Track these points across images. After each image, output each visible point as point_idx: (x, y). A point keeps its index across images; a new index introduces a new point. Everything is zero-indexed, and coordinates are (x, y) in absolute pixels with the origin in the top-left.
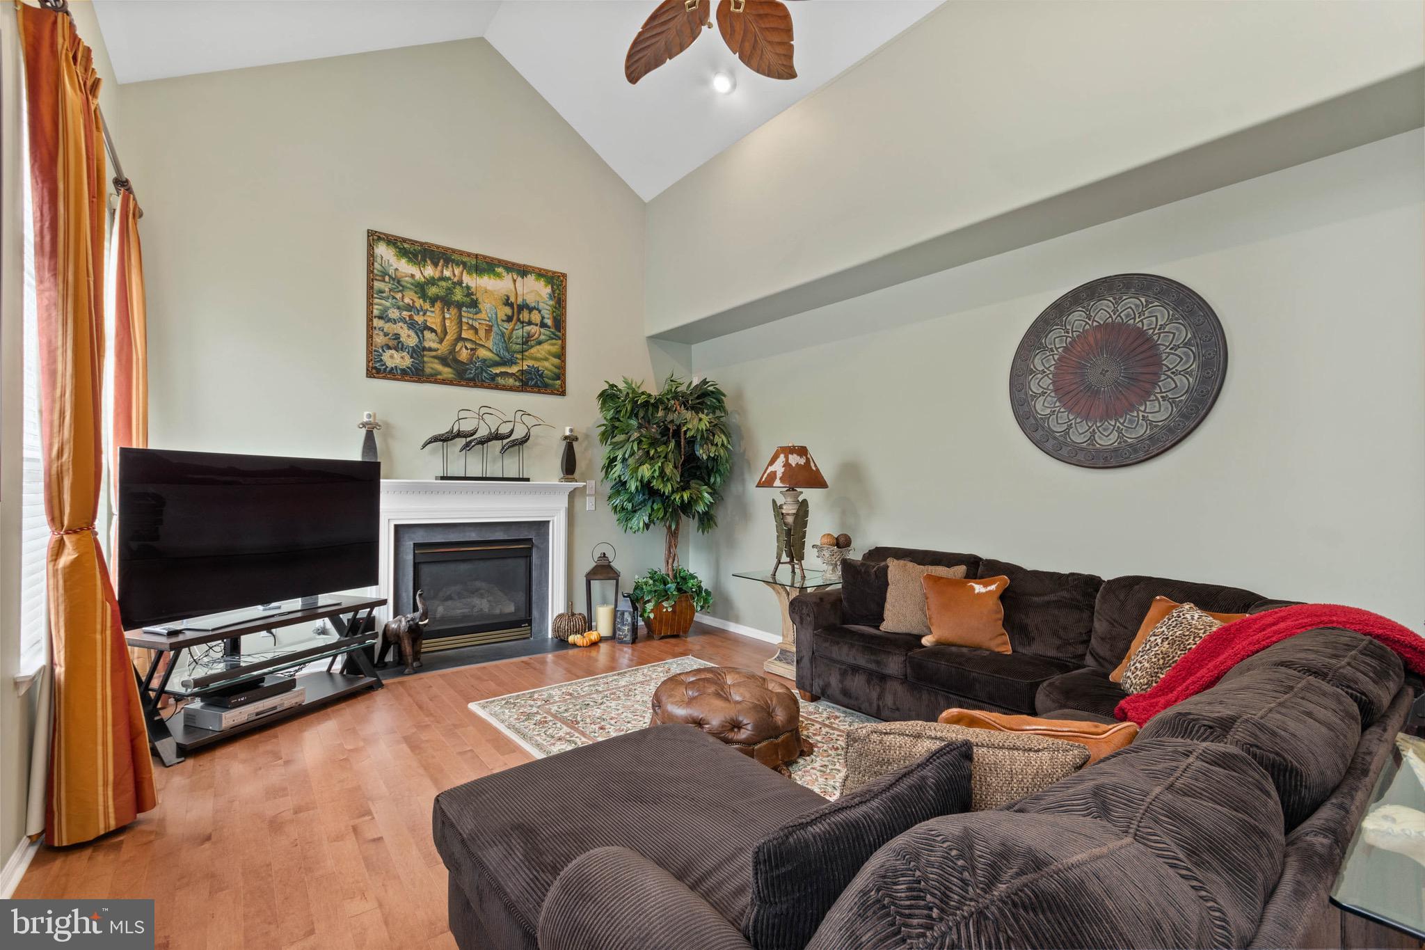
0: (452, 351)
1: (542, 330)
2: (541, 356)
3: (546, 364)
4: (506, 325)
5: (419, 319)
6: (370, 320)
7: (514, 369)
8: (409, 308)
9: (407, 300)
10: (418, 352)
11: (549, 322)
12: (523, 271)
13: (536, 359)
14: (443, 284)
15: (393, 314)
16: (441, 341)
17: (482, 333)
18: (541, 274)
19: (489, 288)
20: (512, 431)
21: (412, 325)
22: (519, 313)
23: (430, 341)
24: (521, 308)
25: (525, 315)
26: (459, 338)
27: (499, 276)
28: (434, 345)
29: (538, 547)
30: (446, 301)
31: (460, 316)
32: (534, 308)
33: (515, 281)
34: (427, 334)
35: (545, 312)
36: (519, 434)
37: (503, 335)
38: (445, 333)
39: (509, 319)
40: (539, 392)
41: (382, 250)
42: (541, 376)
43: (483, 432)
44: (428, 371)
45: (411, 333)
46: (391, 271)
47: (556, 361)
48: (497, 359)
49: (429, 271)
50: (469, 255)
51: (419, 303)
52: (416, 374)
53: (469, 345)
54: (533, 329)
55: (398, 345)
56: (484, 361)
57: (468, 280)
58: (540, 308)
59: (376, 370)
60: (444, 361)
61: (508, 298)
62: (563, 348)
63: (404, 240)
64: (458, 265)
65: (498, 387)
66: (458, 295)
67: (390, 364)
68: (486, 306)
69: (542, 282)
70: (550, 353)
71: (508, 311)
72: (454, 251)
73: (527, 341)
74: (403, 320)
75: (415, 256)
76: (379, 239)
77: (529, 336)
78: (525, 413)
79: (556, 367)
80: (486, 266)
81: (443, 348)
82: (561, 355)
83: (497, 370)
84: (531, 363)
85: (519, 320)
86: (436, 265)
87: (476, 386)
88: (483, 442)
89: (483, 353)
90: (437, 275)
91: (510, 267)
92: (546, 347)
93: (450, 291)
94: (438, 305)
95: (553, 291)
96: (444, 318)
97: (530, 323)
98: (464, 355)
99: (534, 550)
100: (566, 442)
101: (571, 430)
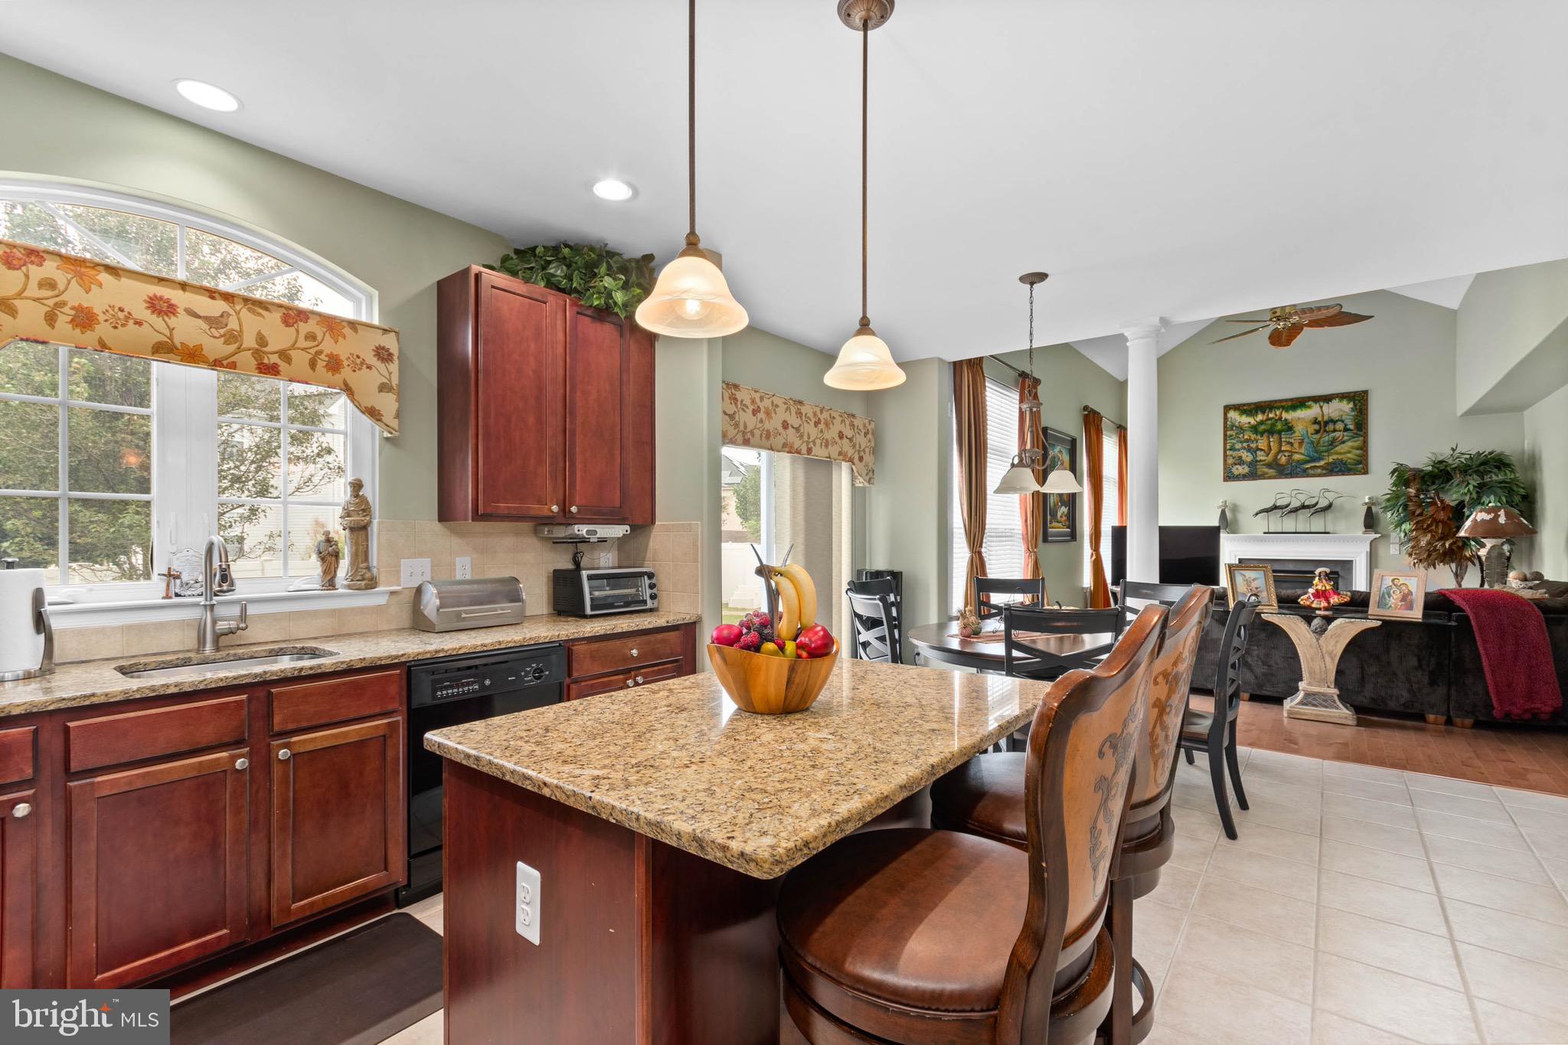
0: (1275, 459)
1: (1345, 434)
2: (1347, 450)
3: (1349, 455)
4: (1314, 436)
5: (1253, 446)
6: (1225, 452)
7: (1322, 463)
8: (1247, 441)
9: (1246, 437)
10: (1253, 464)
11: (1351, 427)
12: (1327, 399)
13: (1340, 454)
14: (1269, 422)
15: (1238, 446)
16: (1268, 455)
17: (1296, 445)
18: (1342, 396)
19: (1302, 416)
20: (1317, 503)
21: (1249, 449)
22: (1325, 425)
23: (1261, 456)
24: (1326, 423)
25: (1330, 427)
26: (1280, 451)
27: (1309, 407)
28: (1262, 458)
29: (1343, 577)
30: (1271, 432)
31: (1281, 438)
32: (1339, 420)
33: (1321, 407)
34: (1259, 453)
35: (1347, 422)
36: (1323, 503)
37: (1312, 443)
38: (1270, 449)
39: (1317, 432)
40: (1343, 475)
41: (1233, 415)
42: (1345, 464)
43: (1296, 504)
44: (1259, 473)
45: (1249, 454)
46: (1237, 424)
47: (1358, 452)
48: (1308, 458)
49: (1260, 417)
50: (1286, 400)
51: (1253, 436)
52: (1253, 475)
53: (1287, 454)
54: (1337, 434)
55: (1240, 461)
56: (1298, 461)
57: (1285, 415)
58: (1344, 418)
59: (1229, 477)
60: (1269, 466)
61: (1316, 419)
62: (1365, 442)
63: (1244, 405)
64: (1278, 408)
65: (1308, 476)
66: (1279, 426)
67: (1236, 473)
68: (1299, 428)
69: (1345, 402)
70: (1353, 448)
71: (1317, 427)
72: (1276, 401)
73: (1333, 443)
74: (1244, 448)
75: (1251, 412)
76: (1230, 409)
77: (1334, 440)
78: (1327, 490)
79: (1359, 456)
80: (1300, 403)
81: (1270, 458)
82: (1364, 447)
83: (1308, 466)
84: (1335, 457)
85: (1325, 431)
86: (1264, 413)
87: (1292, 477)
88: (1296, 510)
89: (1296, 457)
90: (1265, 418)
91: (1316, 399)
92: (1350, 444)
93: (1273, 425)
94: (1266, 435)
95: (1355, 405)
96: (1269, 442)
97: (1334, 431)
98: (1283, 460)
99: (1340, 579)
100: (1366, 507)
101: (1370, 498)
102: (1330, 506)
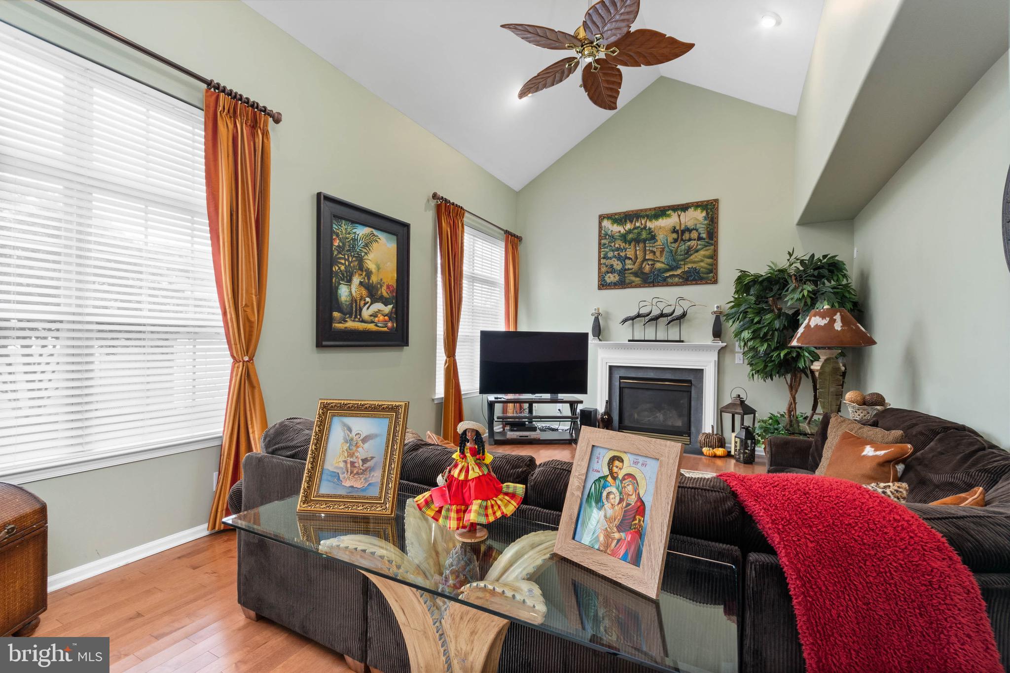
0: (641, 268)
1: (699, 242)
2: (699, 259)
3: (702, 264)
4: (673, 245)
5: (623, 254)
6: (599, 260)
7: (679, 272)
8: (618, 249)
9: (617, 246)
10: (622, 272)
11: (704, 236)
12: (684, 208)
13: (694, 262)
14: (636, 231)
15: (610, 254)
16: (634, 263)
17: (658, 254)
18: (697, 205)
19: (662, 225)
20: (674, 311)
21: (619, 258)
22: (682, 235)
23: (629, 264)
24: (683, 232)
25: (686, 236)
26: (645, 260)
27: (669, 216)
28: (630, 267)
29: (695, 386)
30: (637, 241)
31: (645, 247)
32: (693, 229)
33: (679, 216)
34: (628, 261)
35: (701, 230)
36: (678, 312)
37: (671, 251)
38: (636, 258)
39: (675, 241)
40: (697, 284)
41: (606, 223)
42: (698, 273)
43: (656, 312)
44: (627, 281)
45: (619, 263)
46: (609, 233)
47: (709, 261)
48: (667, 267)
49: (629, 226)
50: (650, 209)
51: (623, 245)
52: (622, 284)
53: (650, 263)
54: (692, 243)
55: (611, 270)
56: (659, 270)
57: (650, 224)
58: (697, 227)
59: (603, 285)
60: (636, 274)
61: (675, 228)
62: (716, 251)
63: (616, 214)
64: (644, 218)
65: (667, 285)
66: (644, 235)
67: (608, 281)
68: (660, 237)
69: (699, 210)
70: (705, 256)
71: (675, 236)
72: (641, 210)
73: (688, 252)
74: (615, 257)
75: (621, 220)
76: (604, 218)
77: (689, 248)
78: (682, 299)
79: (709, 265)
80: (661, 212)
81: (635, 267)
82: (714, 256)
83: (668, 274)
84: (690, 266)
85: (682, 240)
86: (631, 222)
87: (654, 286)
88: (656, 318)
89: (658, 265)
90: (633, 227)
91: (675, 208)
92: (702, 253)
93: (639, 234)
94: (633, 244)
95: (707, 214)
96: (636, 250)
97: (690, 240)
98: (647, 268)
99: (693, 388)
100: (715, 315)
101: (718, 307)
102: (684, 315)
